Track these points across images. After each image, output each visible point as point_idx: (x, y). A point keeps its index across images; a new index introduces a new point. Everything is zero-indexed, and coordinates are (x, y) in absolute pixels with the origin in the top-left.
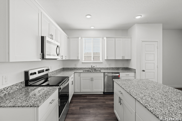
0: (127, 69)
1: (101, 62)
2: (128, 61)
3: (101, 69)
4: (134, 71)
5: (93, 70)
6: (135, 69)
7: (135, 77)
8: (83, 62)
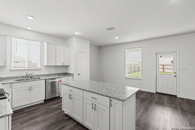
0: (66, 74)
1: (40, 68)
2: (67, 67)
3: (39, 76)
4: (72, 75)
5: (28, 78)
6: (73, 74)
7: (73, 80)
8: (12, 69)
